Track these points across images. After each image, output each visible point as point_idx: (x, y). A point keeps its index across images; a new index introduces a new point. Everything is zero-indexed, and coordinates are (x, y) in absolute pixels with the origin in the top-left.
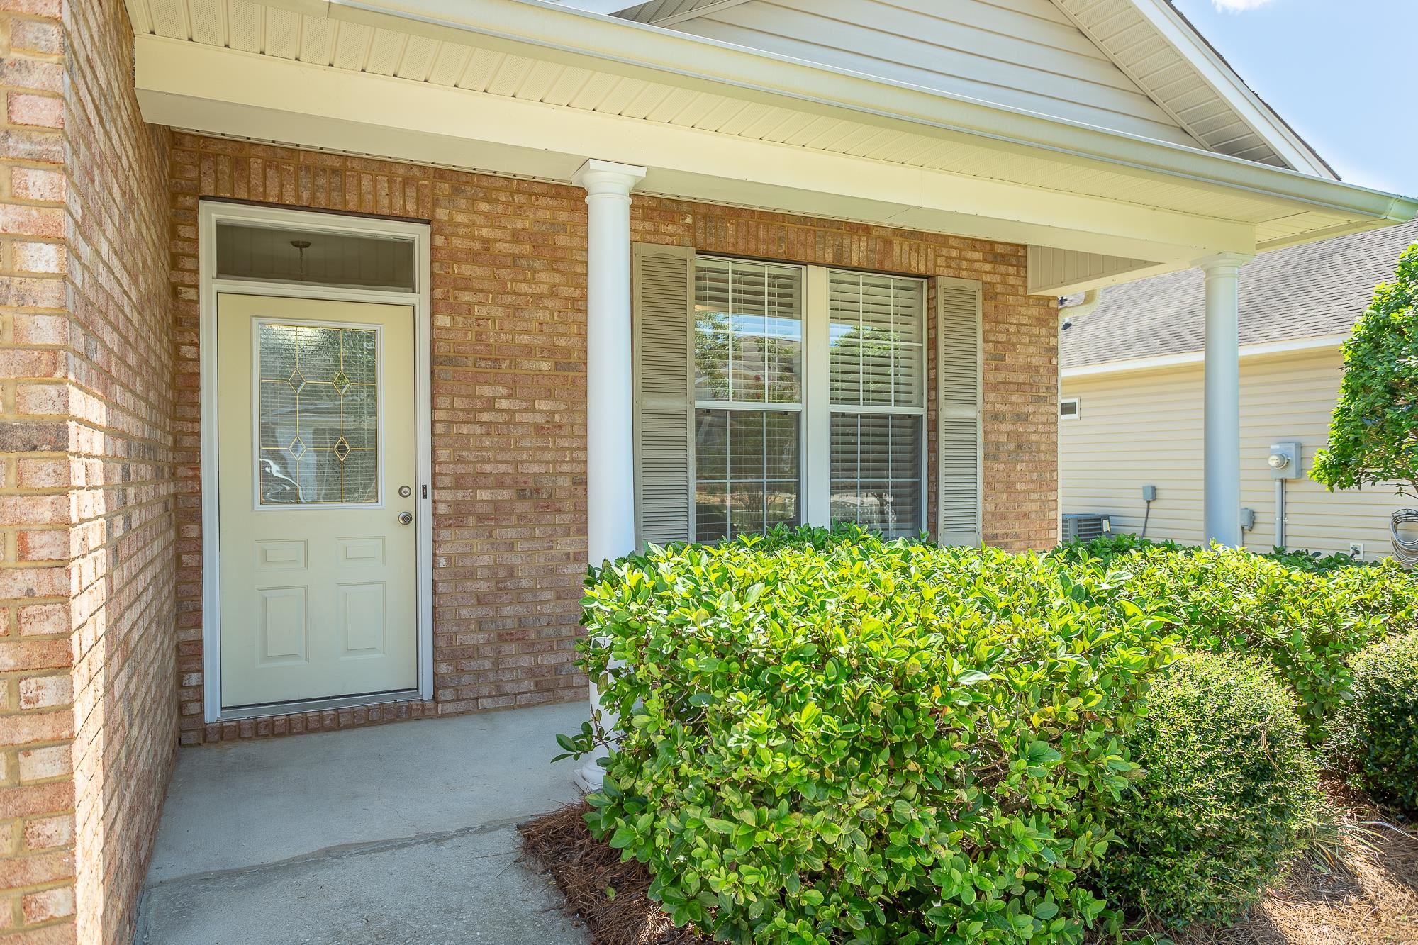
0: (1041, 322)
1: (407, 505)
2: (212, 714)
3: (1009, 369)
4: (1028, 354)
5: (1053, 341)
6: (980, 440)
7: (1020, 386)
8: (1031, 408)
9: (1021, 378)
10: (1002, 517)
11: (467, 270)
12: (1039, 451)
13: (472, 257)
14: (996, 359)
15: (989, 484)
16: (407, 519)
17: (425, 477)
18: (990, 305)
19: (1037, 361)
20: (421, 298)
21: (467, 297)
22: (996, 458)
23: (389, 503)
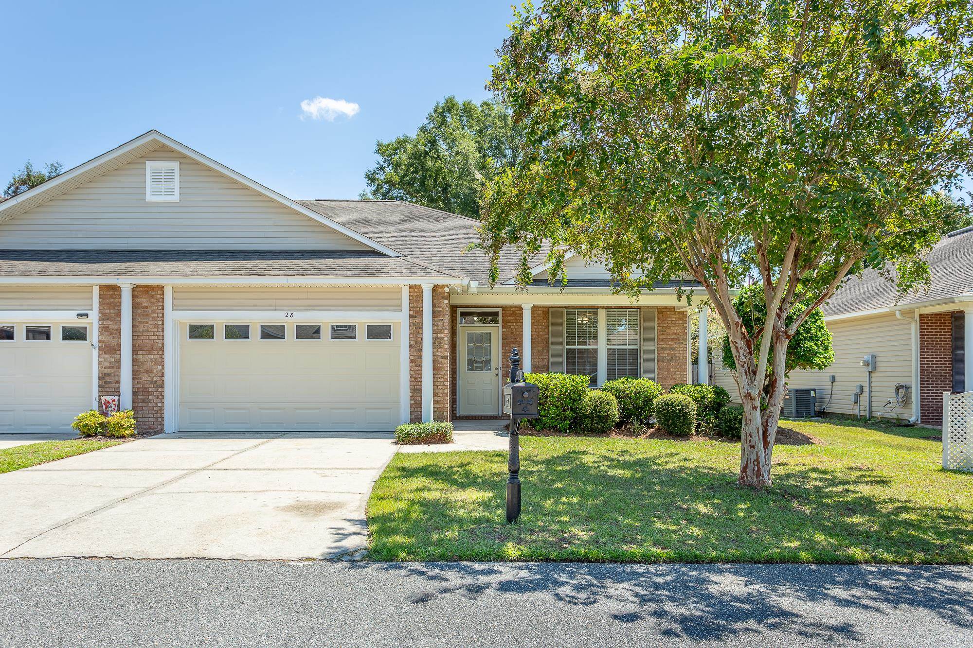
0: (680, 319)
1: (496, 372)
2: (458, 415)
3: (667, 334)
4: (675, 329)
5: (685, 325)
6: (656, 356)
7: (672, 339)
8: (676, 346)
9: (672, 337)
10: (665, 379)
11: (510, 318)
12: (680, 359)
13: (511, 315)
14: (663, 331)
15: (659, 369)
16: (497, 375)
17: (500, 366)
18: (661, 316)
19: (679, 331)
20: (500, 325)
21: (509, 324)
22: (663, 361)
23: (493, 371)
